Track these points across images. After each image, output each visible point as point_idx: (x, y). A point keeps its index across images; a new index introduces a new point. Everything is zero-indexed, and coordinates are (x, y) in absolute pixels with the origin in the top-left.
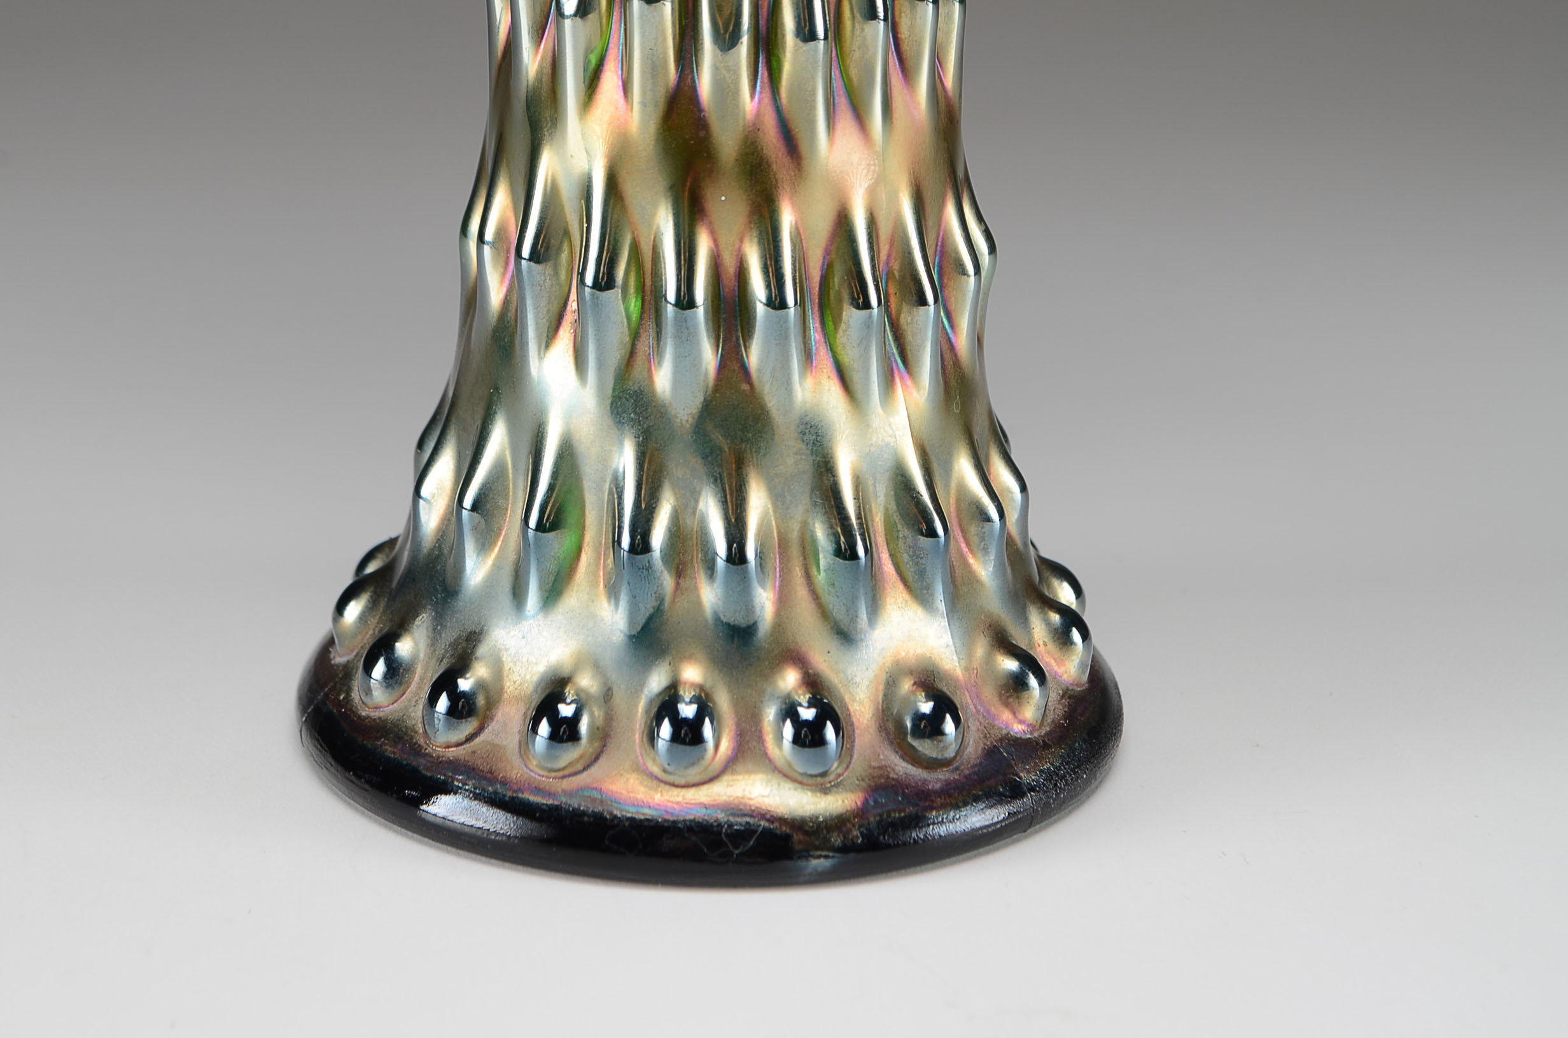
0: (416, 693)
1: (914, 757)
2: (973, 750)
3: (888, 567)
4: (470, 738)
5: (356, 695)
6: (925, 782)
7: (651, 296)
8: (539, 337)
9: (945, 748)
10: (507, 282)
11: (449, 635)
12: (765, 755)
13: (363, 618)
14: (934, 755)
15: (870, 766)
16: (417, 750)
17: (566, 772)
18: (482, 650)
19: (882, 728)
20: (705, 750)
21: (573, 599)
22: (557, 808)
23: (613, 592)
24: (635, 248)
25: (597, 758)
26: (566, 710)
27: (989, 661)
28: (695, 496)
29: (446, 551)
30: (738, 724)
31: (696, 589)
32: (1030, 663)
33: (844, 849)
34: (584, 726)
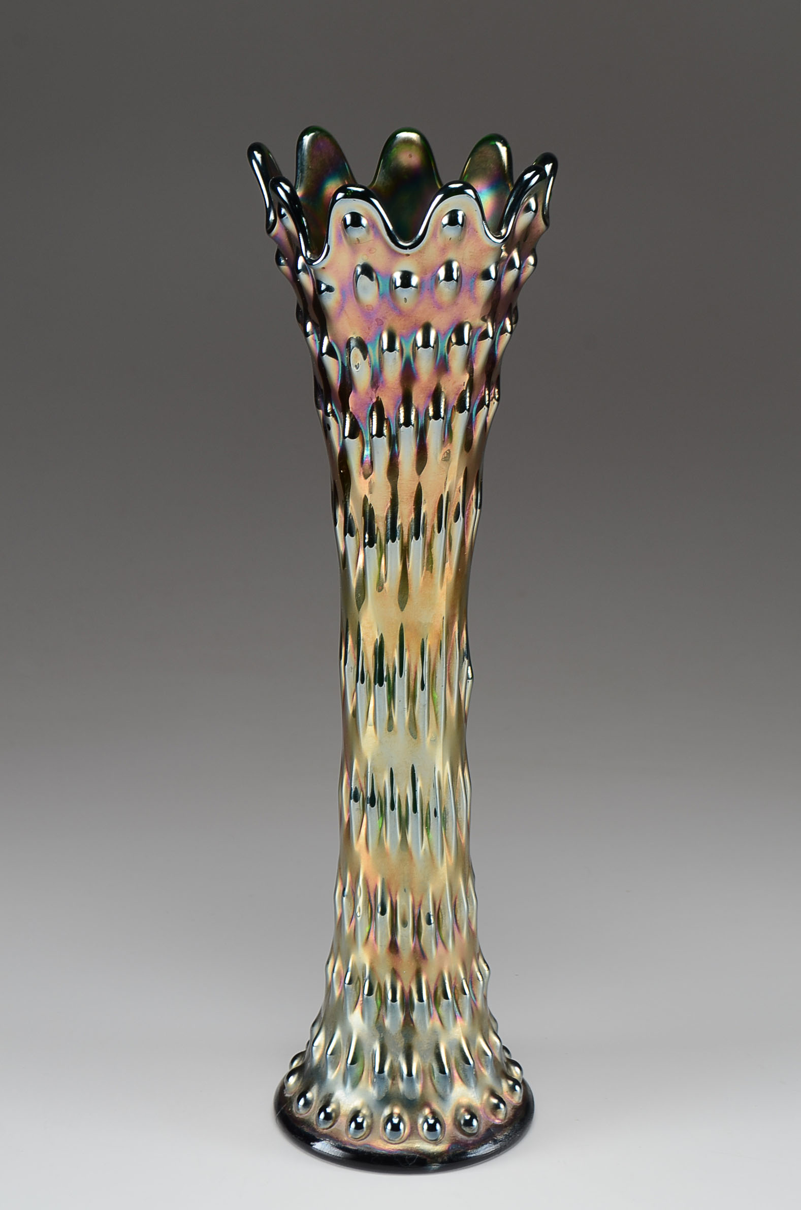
0: (313, 1111)
1: (464, 1133)
2: (483, 1129)
3: (456, 1075)
4: (330, 1127)
5: (294, 1109)
6: (467, 1141)
7: (383, 1000)
8: (351, 1008)
9: (474, 1128)
10: (340, 989)
11: (323, 1094)
12: (418, 1134)
13: (295, 1082)
14: (470, 1132)
15: (450, 1137)
16: (314, 1130)
17: (360, 1139)
18: (333, 1100)
19: (454, 1124)
20: (400, 1134)
21: (361, 1085)
22: (357, 1150)
23: (373, 1083)
24: (379, 985)
25: (368, 1135)
26: (359, 1120)
27: (488, 1099)
28: (397, 1056)
29: (322, 1066)
30: (411, 1125)
31: (398, 1084)
32: (501, 1100)
33: (442, 1163)
34: (365, 1125)
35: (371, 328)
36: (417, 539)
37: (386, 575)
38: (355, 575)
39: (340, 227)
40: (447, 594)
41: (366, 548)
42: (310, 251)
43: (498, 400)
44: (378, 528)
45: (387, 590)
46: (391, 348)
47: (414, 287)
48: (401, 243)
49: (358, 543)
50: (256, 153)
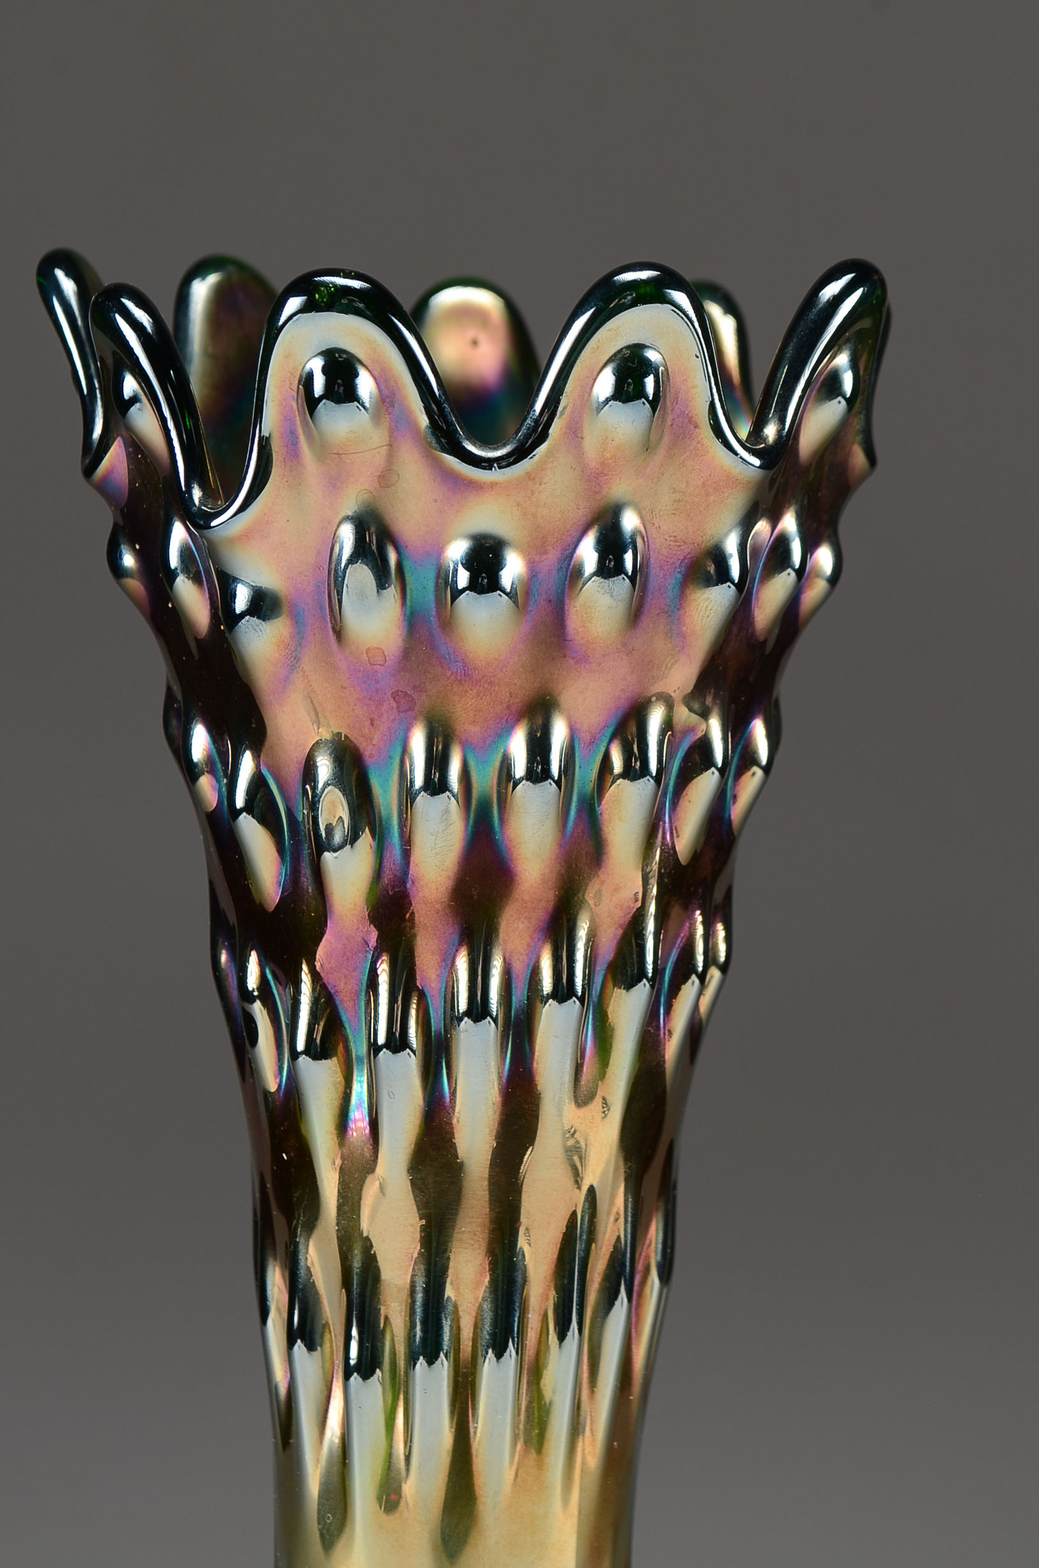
35: (376, 723)
36: (499, 1355)
37: (408, 1458)
38: (318, 1460)
39: (294, 405)
40: (580, 1513)
41: (352, 1379)
42: (203, 488)
43: (724, 968)
44: (386, 1318)
45: (411, 1503)
46: (436, 785)
47: (507, 594)
48: (470, 447)
49: (328, 1365)
50: (60, 274)
